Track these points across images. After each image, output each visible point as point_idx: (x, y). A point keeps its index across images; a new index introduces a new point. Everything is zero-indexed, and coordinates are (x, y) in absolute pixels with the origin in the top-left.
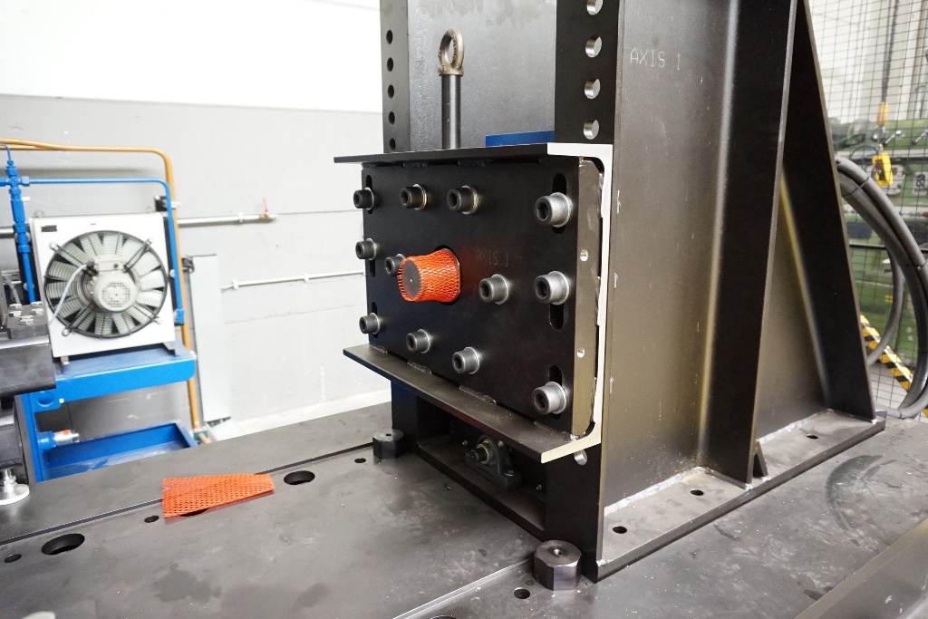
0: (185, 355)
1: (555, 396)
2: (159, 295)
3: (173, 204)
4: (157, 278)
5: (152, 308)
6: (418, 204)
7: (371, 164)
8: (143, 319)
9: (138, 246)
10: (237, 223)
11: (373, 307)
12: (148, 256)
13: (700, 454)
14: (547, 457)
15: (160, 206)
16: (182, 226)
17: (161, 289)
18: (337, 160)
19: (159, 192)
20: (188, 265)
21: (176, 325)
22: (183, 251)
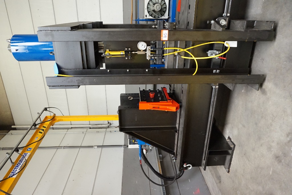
8: (164, 3)
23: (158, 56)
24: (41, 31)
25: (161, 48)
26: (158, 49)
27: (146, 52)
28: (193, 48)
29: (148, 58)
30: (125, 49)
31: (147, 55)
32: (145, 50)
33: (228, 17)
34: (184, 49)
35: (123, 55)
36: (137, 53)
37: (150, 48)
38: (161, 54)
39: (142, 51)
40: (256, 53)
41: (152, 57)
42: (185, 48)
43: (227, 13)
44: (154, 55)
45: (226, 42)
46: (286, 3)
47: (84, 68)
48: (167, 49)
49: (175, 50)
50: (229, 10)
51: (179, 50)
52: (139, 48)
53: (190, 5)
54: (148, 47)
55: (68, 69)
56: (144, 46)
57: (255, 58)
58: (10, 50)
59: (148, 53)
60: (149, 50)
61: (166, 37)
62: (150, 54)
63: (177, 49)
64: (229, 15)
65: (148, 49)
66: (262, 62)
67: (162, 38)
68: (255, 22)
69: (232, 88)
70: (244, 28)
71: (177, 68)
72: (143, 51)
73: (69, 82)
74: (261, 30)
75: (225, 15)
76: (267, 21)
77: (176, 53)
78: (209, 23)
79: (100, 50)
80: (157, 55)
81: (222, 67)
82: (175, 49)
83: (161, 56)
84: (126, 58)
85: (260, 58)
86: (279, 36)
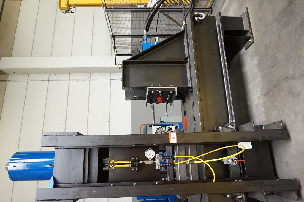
0: (178, 124)
1: (171, 92)
2: (167, 128)
3: (150, 124)
4: (164, 128)
5: (169, 129)
6: (152, 100)
7: (147, 102)
8: (171, 131)
9: (158, 130)
10: (154, 112)
11: (165, 102)
12: (160, 129)
13: (185, 65)
14: (177, 94)
15: (151, 126)
16: (154, 123)
17: (166, 128)
18: (146, 106)
19: (148, 126)
20: (162, 122)
21: (173, 125)
22: (159, 123)
23: (169, 165)
24: (46, 136)
25: (171, 156)
26: (167, 157)
27: (155, 162)
28: (206, 155)
29: (157, 168)
30: (132, 159)
31: (156, 164)
32: (154, 159)
33: (234, 123)
34: (195, 157)
35: (129, 164)
36: (145, 163)
37: (159, 157)
38: (171, 163)
39: (150, 160)
40: (277, 159)
41: (162, 166)
42: (197, 156)
43: (232, 120)
44: (164, 164)
45: (239, 144)
46: (284, 105)
47: (84, 182)
48: (178, 156)
49: (186, 159)
50: (234, 117)
51: (191, 158)
52: (147, 156)
53: (195, 118)
54: (157, 155)
55: (65, 184)
56: (152, 154)
57: (278, 165)
58: (7, 168)
59: (157, 162)
60: (158, 158)
61: (175, 139)
62: (159, 164)
63: (188, 157)
64: (234, 121)
65: (156, 157)
66: (288, 166)
67: (170, 140)
68: (263, 127)
69: (263, 199)
70: (253, 128)
71: (191, 179)
72: (152, 159)
73: (63, 194)
74: (272, 129)
75: (231, 122)
76: (274, 123)
77: (188, 161)
78: (217, 129)
79: (104, 167)
80: (167, 164)
81: (244, 177)
82: (186, 157)
83: (172, 165)
84: (133, 169)
85: (284, 163)
86: (292, 135)
